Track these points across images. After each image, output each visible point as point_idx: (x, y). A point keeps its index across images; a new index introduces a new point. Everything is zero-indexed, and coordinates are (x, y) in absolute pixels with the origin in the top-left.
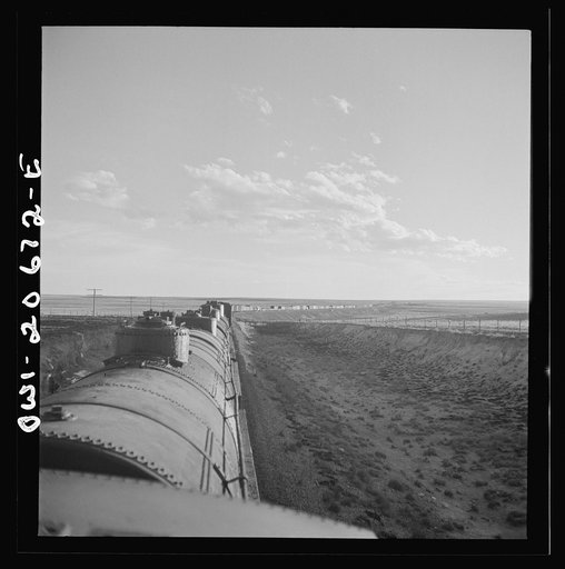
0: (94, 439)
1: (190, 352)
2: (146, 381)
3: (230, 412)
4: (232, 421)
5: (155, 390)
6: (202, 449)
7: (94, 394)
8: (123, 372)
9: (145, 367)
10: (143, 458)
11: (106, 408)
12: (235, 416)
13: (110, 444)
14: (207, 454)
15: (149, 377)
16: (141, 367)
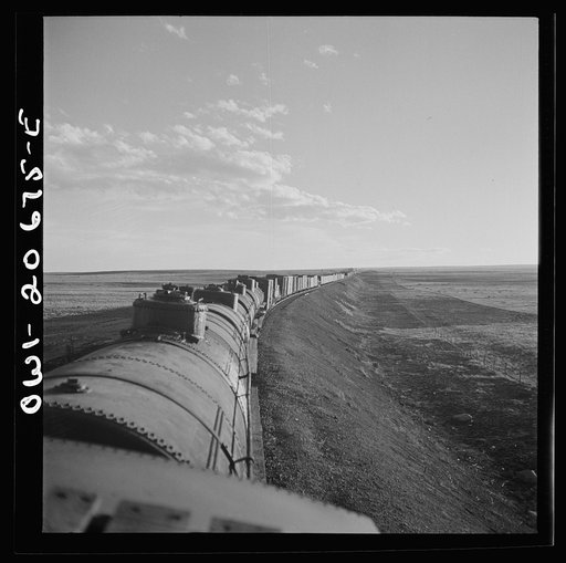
0: (107, 412)
1: (207, 328)
2: (161, 356)
3: (242, 391)
4: (243, 401)
5: (169, 366)
6: (212, 428)
7: (110, 367)
8: (139, 345)
9: (161, 341)
10: (152, 435)
11: (120, 382)
12: (247, 395)
13: (122, 419)
14: (216, 434)
15: (164, 352)
16: (157, 341)
